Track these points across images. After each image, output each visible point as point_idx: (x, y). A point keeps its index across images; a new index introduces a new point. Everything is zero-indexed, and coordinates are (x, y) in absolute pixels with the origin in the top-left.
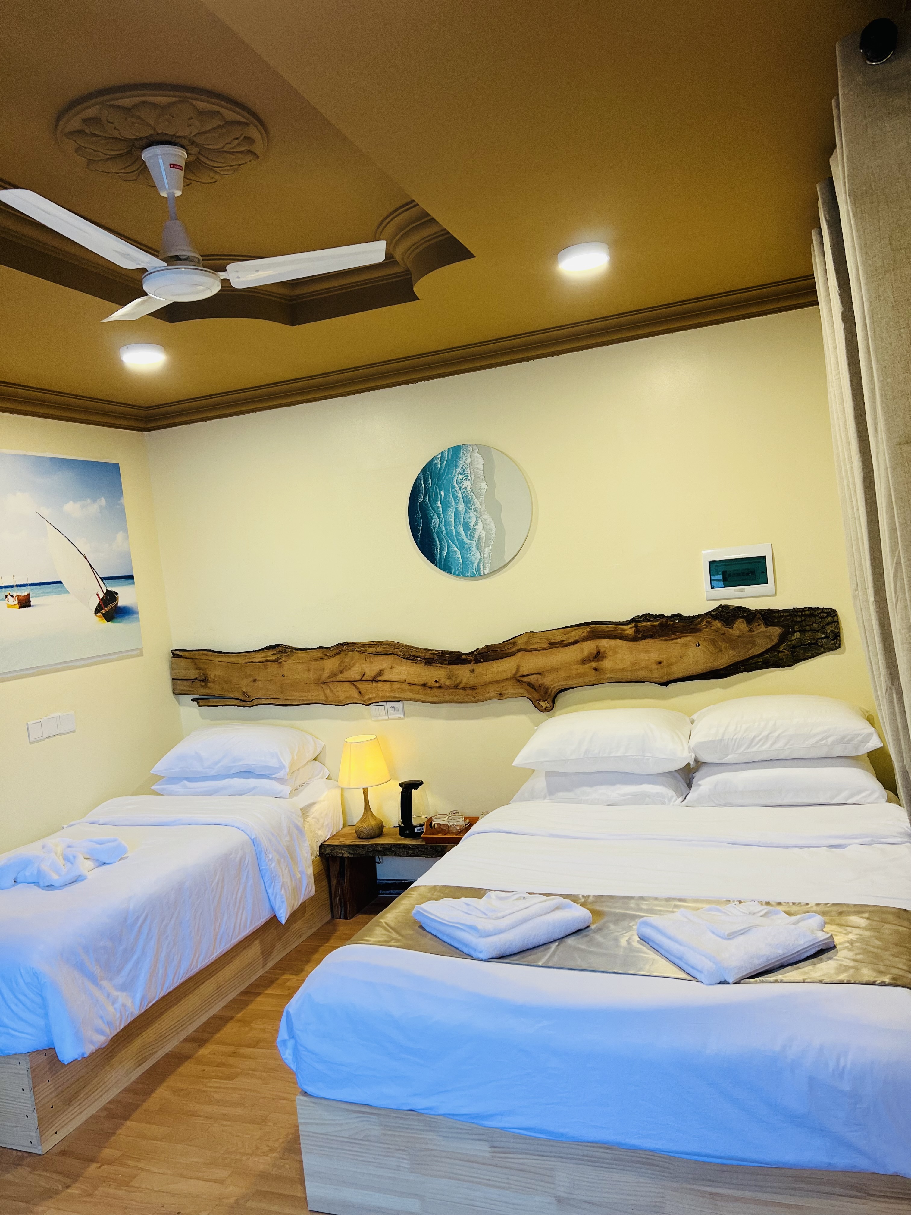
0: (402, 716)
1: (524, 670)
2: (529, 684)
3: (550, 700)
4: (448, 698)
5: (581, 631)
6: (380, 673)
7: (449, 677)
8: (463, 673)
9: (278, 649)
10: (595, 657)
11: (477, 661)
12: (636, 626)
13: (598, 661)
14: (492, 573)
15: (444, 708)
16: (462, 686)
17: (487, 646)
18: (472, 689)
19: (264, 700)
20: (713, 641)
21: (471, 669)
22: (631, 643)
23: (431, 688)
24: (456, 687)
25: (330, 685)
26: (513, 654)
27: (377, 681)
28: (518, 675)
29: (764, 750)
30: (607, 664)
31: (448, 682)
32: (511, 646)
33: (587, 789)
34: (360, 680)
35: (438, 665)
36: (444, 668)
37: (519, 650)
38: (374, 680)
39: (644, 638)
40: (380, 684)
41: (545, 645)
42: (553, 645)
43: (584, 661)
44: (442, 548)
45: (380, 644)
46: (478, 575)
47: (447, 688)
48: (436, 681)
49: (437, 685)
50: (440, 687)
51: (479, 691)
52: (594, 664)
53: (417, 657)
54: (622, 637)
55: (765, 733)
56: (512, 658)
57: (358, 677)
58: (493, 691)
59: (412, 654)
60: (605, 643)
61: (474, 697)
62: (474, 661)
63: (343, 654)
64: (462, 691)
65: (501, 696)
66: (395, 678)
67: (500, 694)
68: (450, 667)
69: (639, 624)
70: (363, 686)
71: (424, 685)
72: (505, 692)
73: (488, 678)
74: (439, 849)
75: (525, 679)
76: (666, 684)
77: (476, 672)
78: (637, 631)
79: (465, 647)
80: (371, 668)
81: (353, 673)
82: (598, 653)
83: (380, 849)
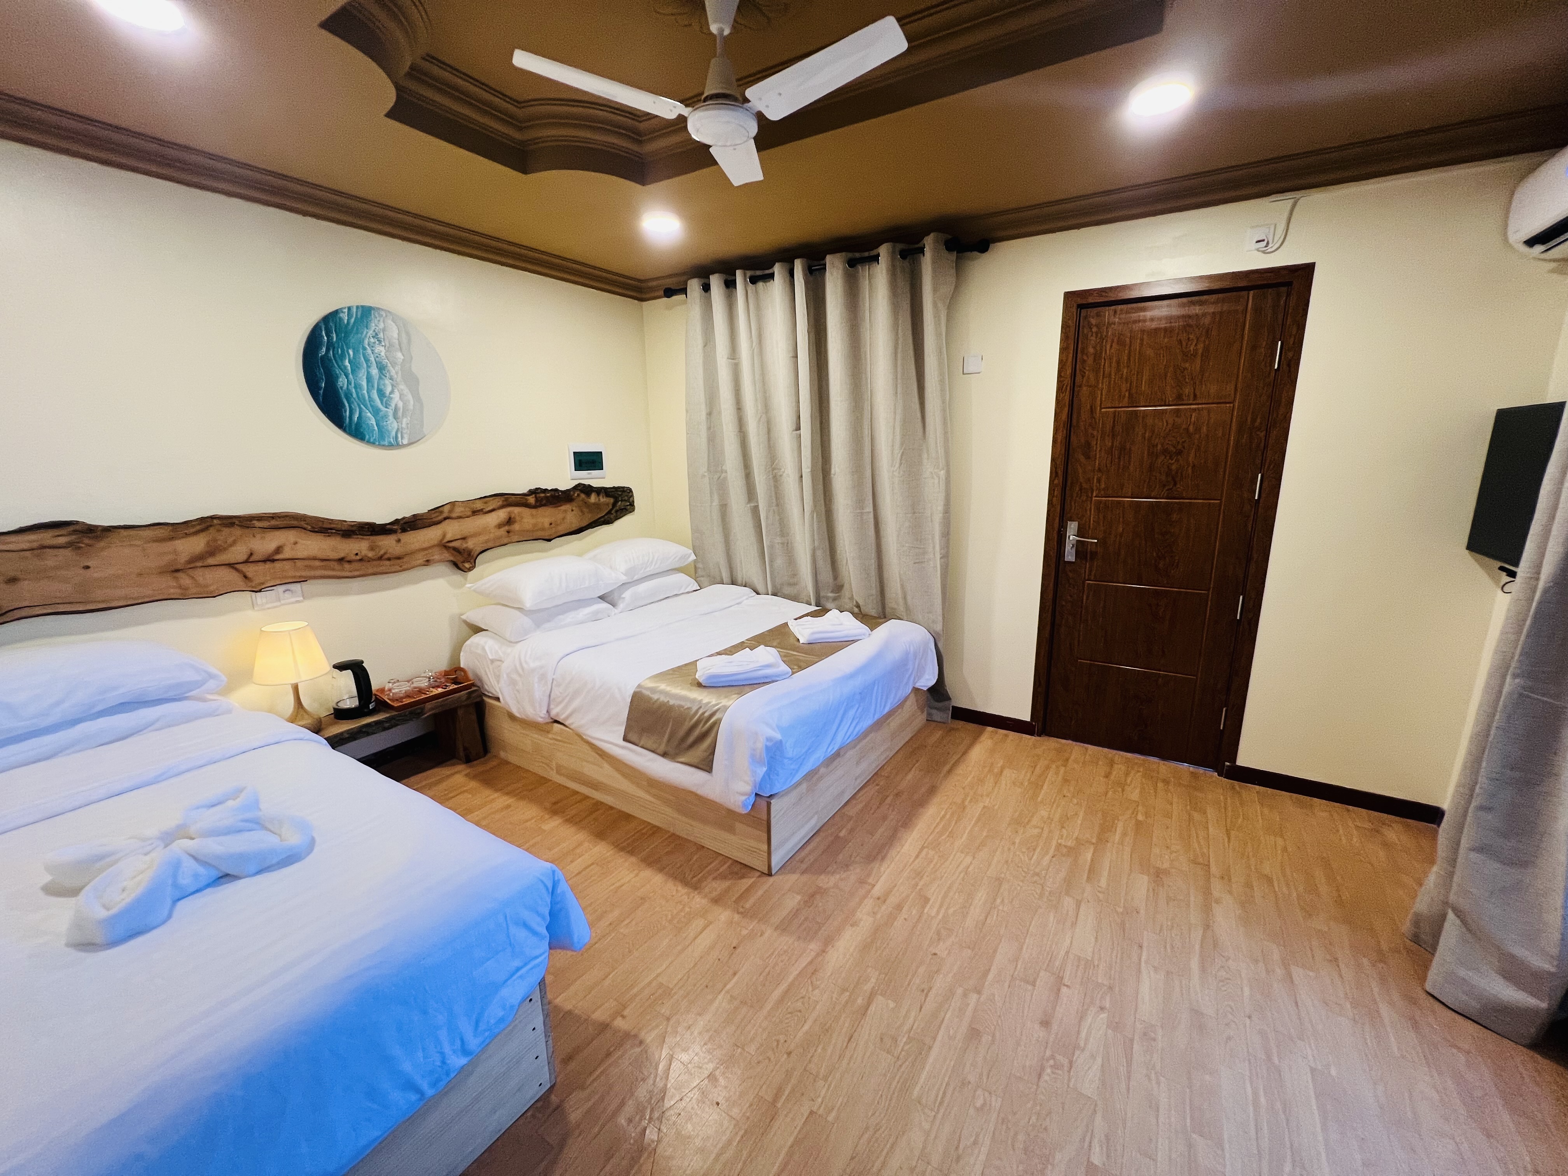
0: (302, 598)
1: (449, 537)
2: (455, 549)
3: (472, 561)
4: (370, 571)
6: (278, 550)
7: (372, 549)
8: (387, 543)
9: (71, 528)
10: (508, 522)
11: (404, 530)
12: (536, 497)
13: (510, 525)
15: (356, 584)
16: (386, 556)
17: (414, 515)
18: (399, 558)
19: (37, 608)
21: (396, 538)
22: (534, 511)
23: (349, 562)
24: (380, 558)
25: (191, 572)
26: (439, 522)
27: (273, 561)
28: (445, 540)
30: (516, 527)
31: (370, 554)
32: (437, 514)
34: (246, 562)
35: (359, 536)
36: (367, 539)
37: (445, 519)
38: (269, 559)
39: (541, 506)
40: (278, 565)
41: (469, 513)
42: (475, 513)
43: (500, 526)
44: (352, 412)
45: (273, 516)
47: (370, 560)
48: (357, 554)
49: (358, 558)
50: (361, 560)
51: (405, 560)
52: (507, 528)
53: (331, 529)
54: (527, 505)
55: (651, 560)
56: (439, 526)
57: (242, 557)
58: (420, 558)
59: (325, 526)
60: (516, 510)
61: (401, 567)
62: (400, 531)
63: (212, 530)
64: (388, 563)
65: (428, 562)
66: (300, 555)
67: (428, 561)
68: (372, 538)
69: (538, 495)
70: (250, 570)
71: (341, 560)
72: (432, 558)
73: (417, 546)
75: (451, 545)
76: (549, 540)
77: (402, 541)
78: (537, 500)
79: (382, 517)
80: (265, 544)
81: (238, 553)
82: (510, 518)
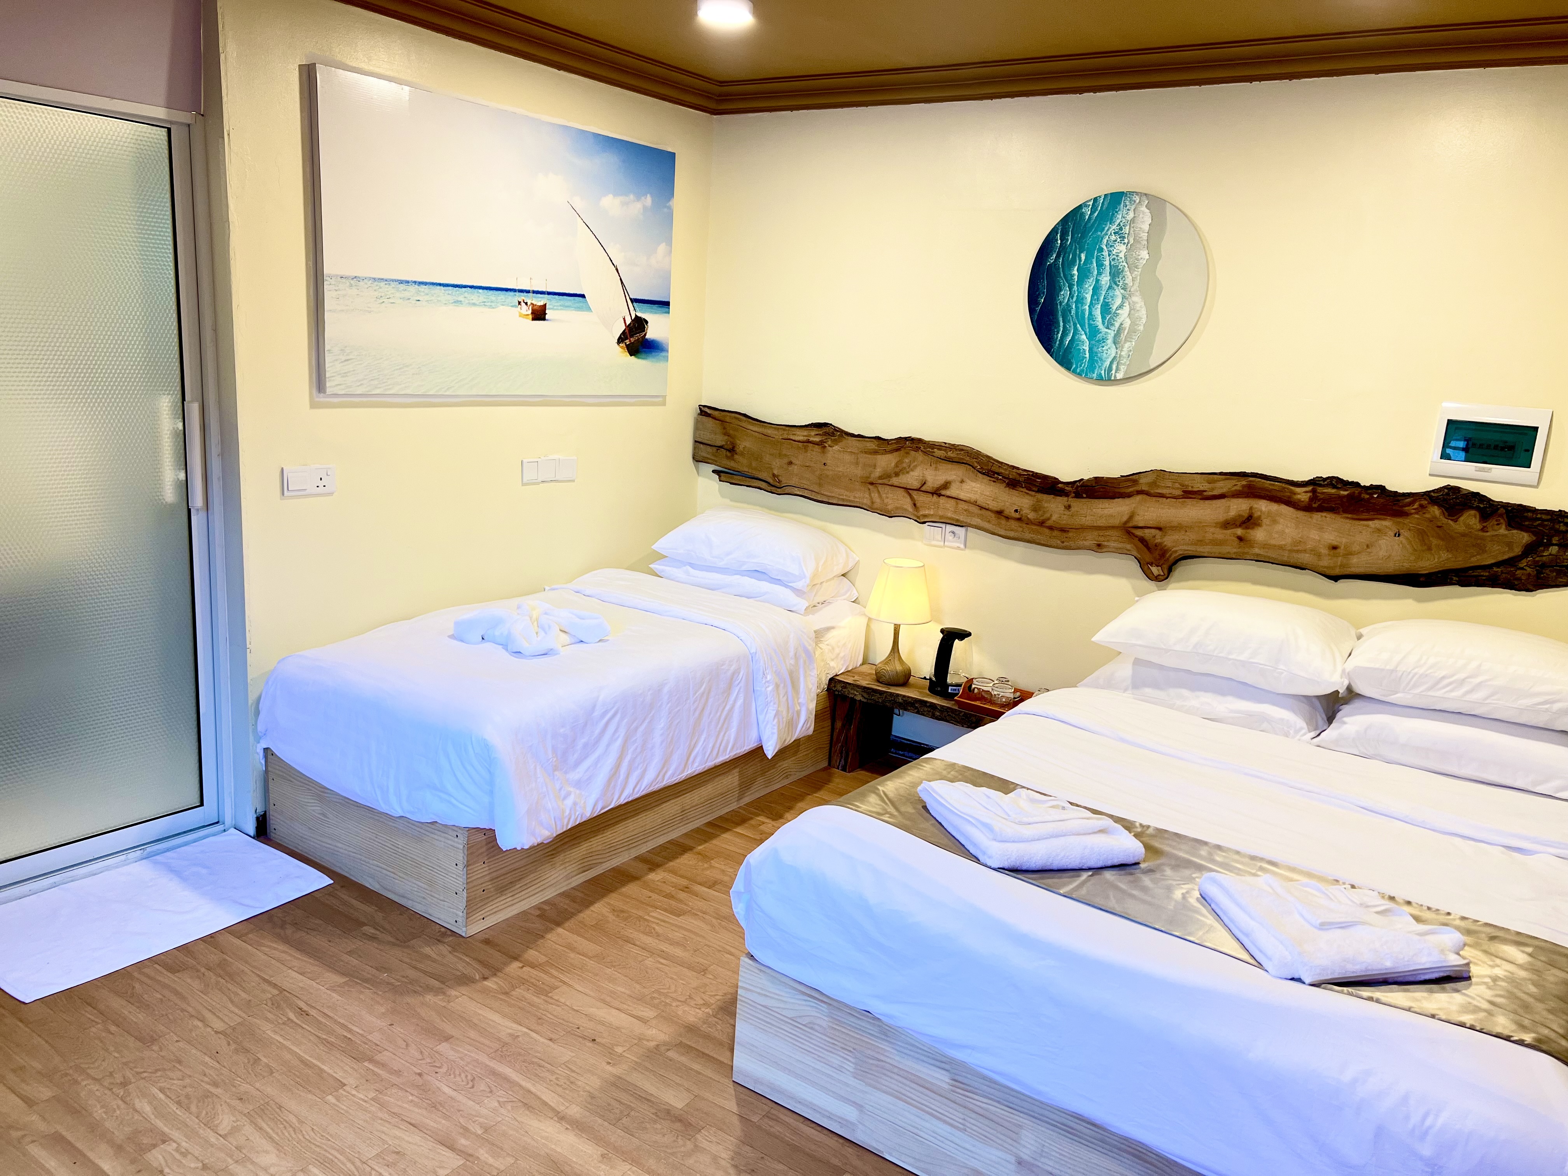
0: (962, 546)
1: (1139, 520)
2: (1142, 540)
3: (1166, 566)
4: (1028, 536)
5: (1234, 482)
6: (946, 485)
7: (1035, 509)
8: (1054, 507)
9: (826, 429)
10: (1244, 523)
11: (1078, 496)
12: (1314, 491)
13: (1247, 528)
14: (1127, 379)
15: (1019, 548)
16: (1049, 523)
17: (1096, 478)
18: (1063, 530)
19: (796, 489)
20: (1421, 534)
21: (1066, 504)
22: (1301, 514)
23: (1007, 518)
24: (1042, 524)
25: (880, 487)
26: (1129, 496)
27: (940, 495)
28: (1131, 524)
29: (1453, 699)
30: (1259, 535)
31: (1032, 515)
32: (1129, 484)
33: (1185, 692)
34: (918, 490)
35: (1024, 490)
36: (1031, 495)
37: (1140, 492)
38: (937, 493)
39: (1320, 509)
40: (942, 500)
41: (1178, 493)
42: (1189, 494)
43: (1227, 525)
45: (953, 447)
46: (1107, 380)
47: (1029, 522)
48: (1016, 511)
49: (1017, 515)
50: (1019, 519)
51: (1070, 534)
52: (1239, 532)
53: (998, 474)
54: (1289, 502)
55: (1462, 675)
56: (1127, 501)
57: (916, 484)
58: (1091, 539)
59: (993, 469)
60: (1263, 506)
61: (1063, 542)
62: (1073, 495)
63: (902, 452)
64: (1047, 531)
65: (1099, 547)
66: (963, 495)
67: (1099, 545)
68: (1040, 496)
69: (1320, 490)
70: (921, 498)
71: (1000, 513)
72: (1106, 543)
73: (1087, 520)
74: (974, 719)
75: (1139, 533)
76: (1335, 578)
77: (1073, 509)
78: (1314, 497)
79: (1067, 472)
80: (935, 476)
81: (912, 479)
82: (1250, 518)
83: (900, 700)
